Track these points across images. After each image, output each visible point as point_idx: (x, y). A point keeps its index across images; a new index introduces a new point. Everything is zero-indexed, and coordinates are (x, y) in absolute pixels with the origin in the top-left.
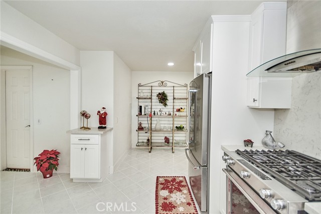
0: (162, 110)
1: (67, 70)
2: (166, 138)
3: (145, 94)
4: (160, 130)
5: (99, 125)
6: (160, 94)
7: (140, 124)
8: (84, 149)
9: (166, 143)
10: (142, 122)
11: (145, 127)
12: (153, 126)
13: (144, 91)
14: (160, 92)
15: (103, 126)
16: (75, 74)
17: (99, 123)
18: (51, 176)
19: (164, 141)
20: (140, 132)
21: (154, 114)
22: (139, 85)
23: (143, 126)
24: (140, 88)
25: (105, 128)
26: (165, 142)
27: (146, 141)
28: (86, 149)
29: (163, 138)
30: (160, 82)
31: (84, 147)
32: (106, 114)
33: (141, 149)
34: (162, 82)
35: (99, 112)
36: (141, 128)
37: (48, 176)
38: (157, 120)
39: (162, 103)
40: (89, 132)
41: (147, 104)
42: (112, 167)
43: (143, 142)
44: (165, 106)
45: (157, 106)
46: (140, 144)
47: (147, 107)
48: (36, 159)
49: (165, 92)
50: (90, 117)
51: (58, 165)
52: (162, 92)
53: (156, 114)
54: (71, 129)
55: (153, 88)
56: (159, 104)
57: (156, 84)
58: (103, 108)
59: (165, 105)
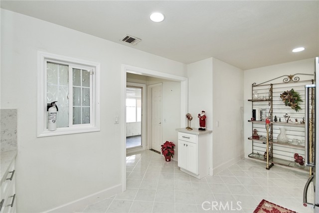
0: (289, 115)
1: (179, 82)
2: (296, 155)
3: (260, 95)
4: (287, 143)
5: (200, 127)
6: (285, 93)
7: (255, 132)
8: (186, 146)
9: (298, 164)
10: (257, 129)
11: (261, 136)
12: (275, 136)
13: (259, 92)
14: (286, 91)
15: (203, 128)
16: (184, 84)
17: (199, 125)
18: (170, 161)
19: (293, 160)
20: (255, 141)
21: (276, 120)
22: (253, 86)
23: (259, 134)
24: (254, 88)
25: (204, 130)
26: (296, 161)
27: (263, 153)
28: (187, 145)
29: (293, 155)
30: (287, 77)
31: (186, 143)
32: (205, 117)
33: (256, 162)
34: (291, 77)
35: (199, 115)
36: (256, 137)
37: (168, 160)
38: (280, 129)
39: (290, 105)
40: (192, 131)
41: (264, 107)
42: (212, 169)
43: (258, 154)
44: (296, 110)
45: (281, 110)
46: (254, 155)
47: (264, 112)
48: (162, 146)
49: (295, 90)
50: (192, 119)
51: (173, 154)
52: (289, 90)
53: (278, 120)
54: (181, 127)
55: (274, 87)
56: (284, 106)
57: (281, 80)
58: (203, 112)
59: (297, 108)
